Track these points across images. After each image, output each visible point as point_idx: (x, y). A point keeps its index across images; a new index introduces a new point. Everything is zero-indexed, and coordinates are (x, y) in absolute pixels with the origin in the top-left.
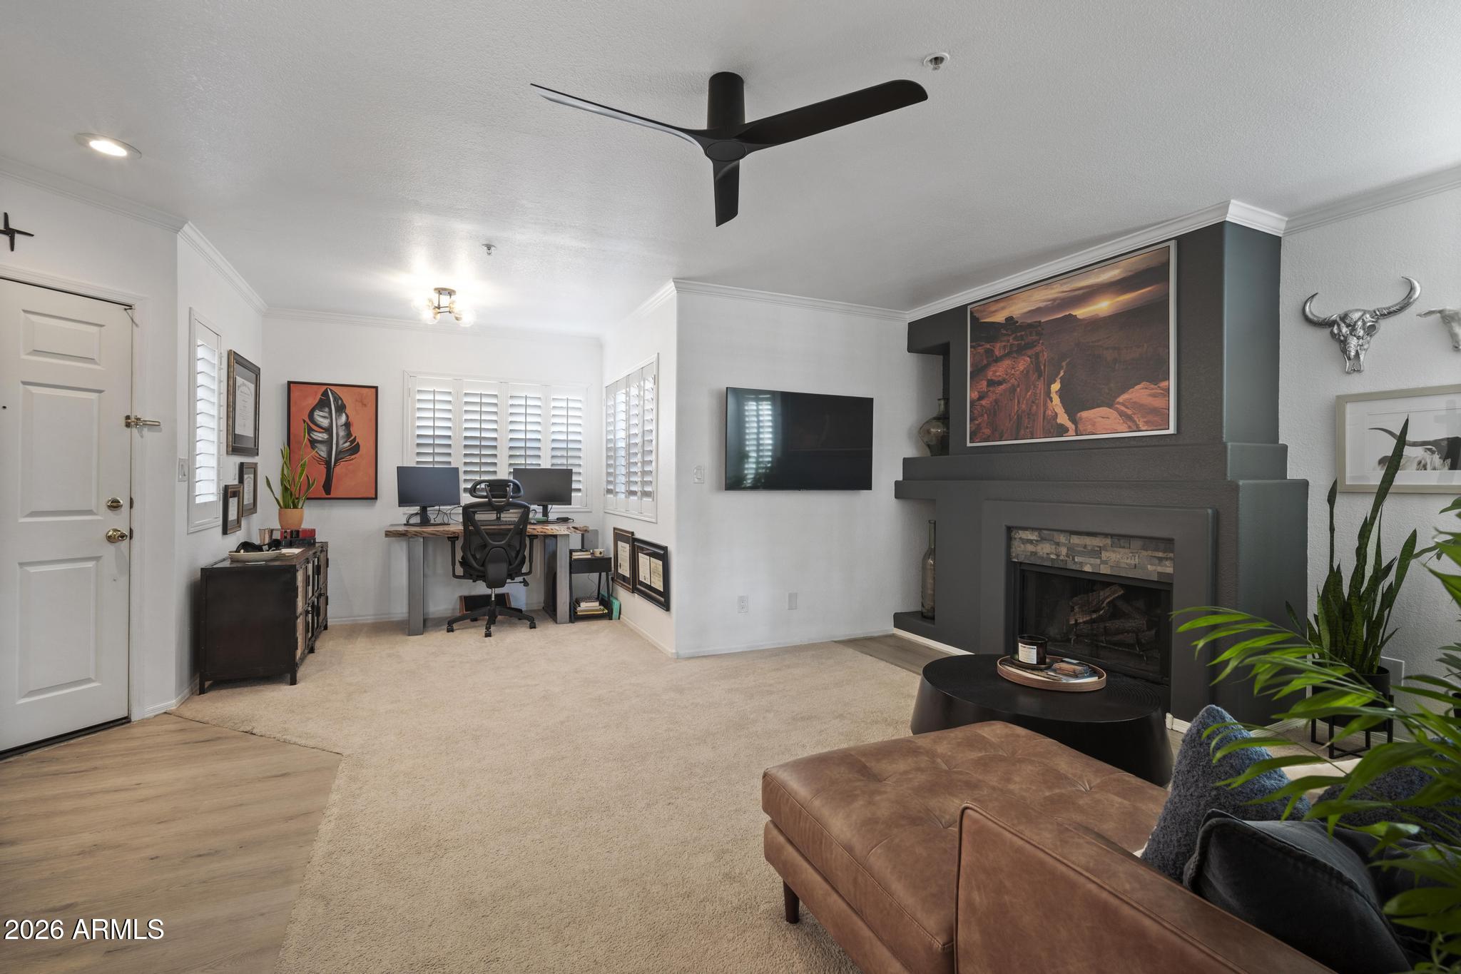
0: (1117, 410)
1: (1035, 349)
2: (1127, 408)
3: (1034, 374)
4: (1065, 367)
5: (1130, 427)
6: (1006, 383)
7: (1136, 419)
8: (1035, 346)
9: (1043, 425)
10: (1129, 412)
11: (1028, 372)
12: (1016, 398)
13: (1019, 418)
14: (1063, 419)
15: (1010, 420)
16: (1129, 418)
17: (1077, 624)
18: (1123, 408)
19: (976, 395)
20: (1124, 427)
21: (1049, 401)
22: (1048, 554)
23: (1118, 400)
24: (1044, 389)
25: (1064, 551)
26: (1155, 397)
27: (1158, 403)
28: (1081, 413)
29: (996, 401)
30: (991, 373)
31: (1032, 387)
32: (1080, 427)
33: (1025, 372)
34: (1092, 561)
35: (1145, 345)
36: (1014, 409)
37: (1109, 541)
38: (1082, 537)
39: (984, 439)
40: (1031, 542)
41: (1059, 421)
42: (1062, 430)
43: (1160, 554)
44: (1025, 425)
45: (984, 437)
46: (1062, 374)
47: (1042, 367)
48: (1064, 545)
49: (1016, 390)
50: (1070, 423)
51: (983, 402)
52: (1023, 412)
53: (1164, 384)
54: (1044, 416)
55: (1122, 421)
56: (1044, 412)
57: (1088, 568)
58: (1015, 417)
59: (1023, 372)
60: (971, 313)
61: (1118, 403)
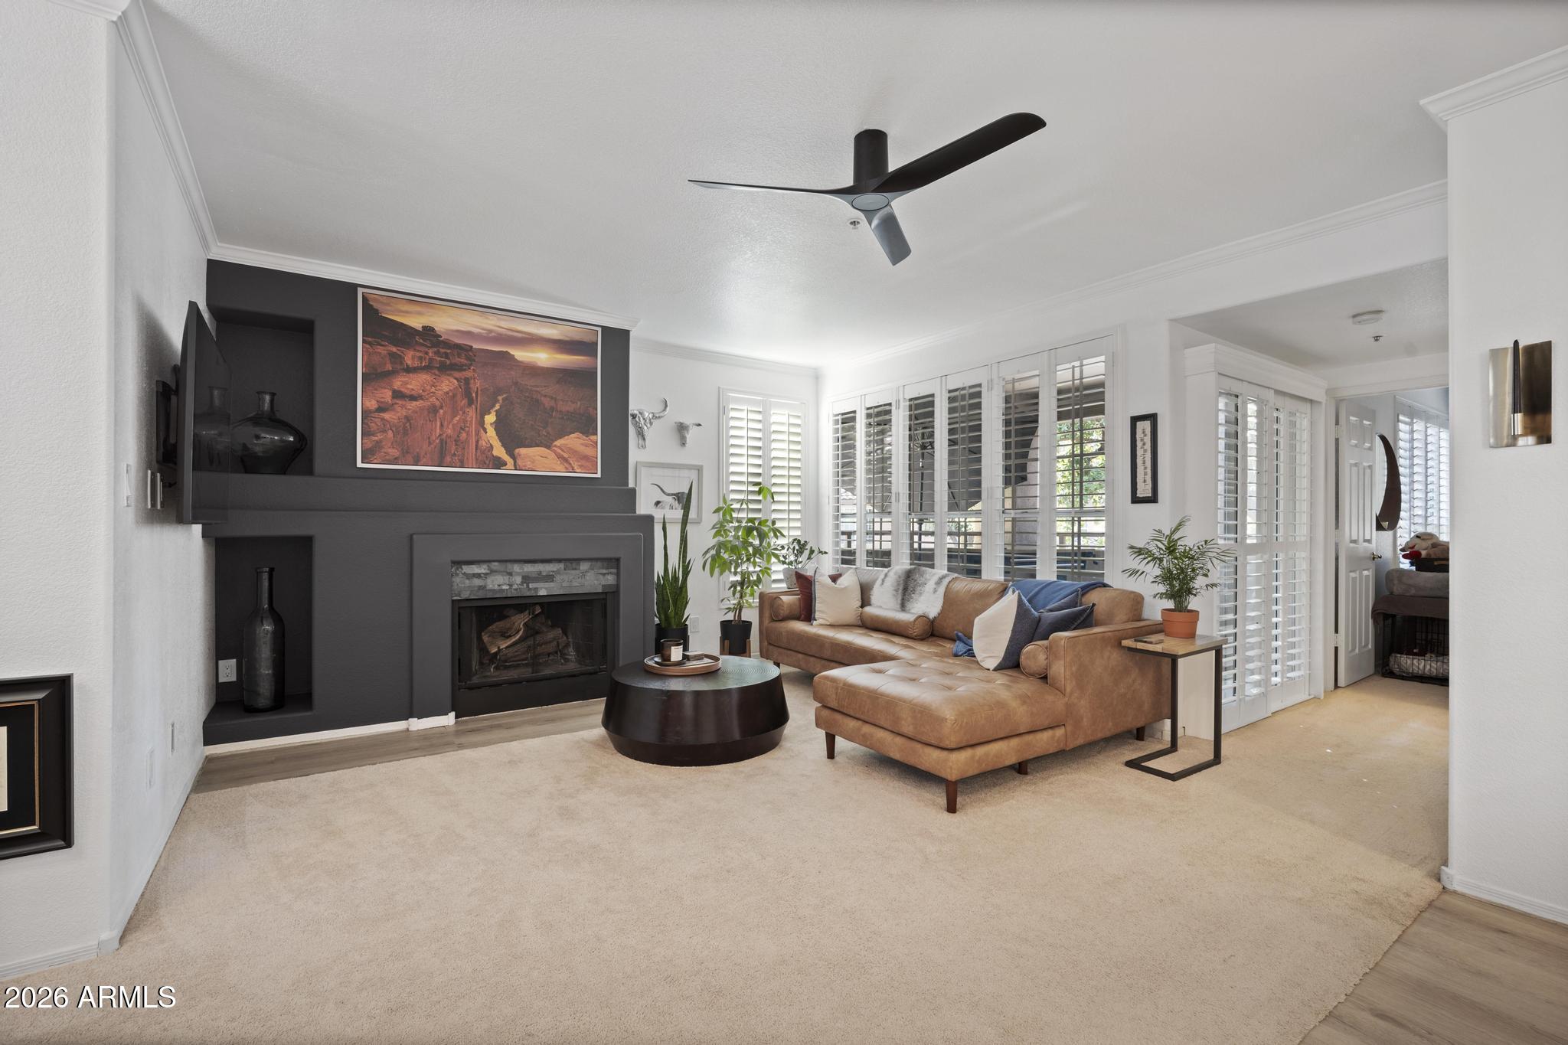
0: (555, 452)
1: (464, 373)
2: (563, 451)
3: (463, 399)
4: (501, 402)
5: (567, 468)
6: (422, 399)
7: (571, 462)
8: (465, 370)
9: (476, 455)
10: (566, 455)
11: (454, 396)
12: (438, 420)
13: (443, 443)
14: (499, 451)
15: (430, 443)
16: (566, 460)
17: (499, 650)
18: (559, 451)
19: (372, 404)
20: (561, 468)
21: (482, 431)
22: (499, 585)
23: (555, 443)
24: (476, 418)
25: (519, 579)
26: (586, 446)
27: (589, 452)
28: (521, 449)
29: (408, 418)
30: (399, 383)
31: (461, 412)
32: (519, 462)
33: (451, 394)
34: (547, 585)
35: (579, 403)
36: (436, 432)
37: (561, 566)
38: (536, 565)
39: (389, 460)
40: (478, 576)
41: (495, 453)
42: (499, 463)
43: (604, 571)
44: (453, 452)
45: (387, 457)
46: (497, 407)
47: (474, 395)
48: (518, 574)
49: (438, 411)
50: (509, 457)
51: (386, 416)
52: (449, 437)
53: (593, 437)
54: (477, 446)
55: (559, 462)
56: (477, 442)
57: (542, 593)
58: (438, 441)
59: (447, 393)
60: (365, 299)
61: (555, 446)
